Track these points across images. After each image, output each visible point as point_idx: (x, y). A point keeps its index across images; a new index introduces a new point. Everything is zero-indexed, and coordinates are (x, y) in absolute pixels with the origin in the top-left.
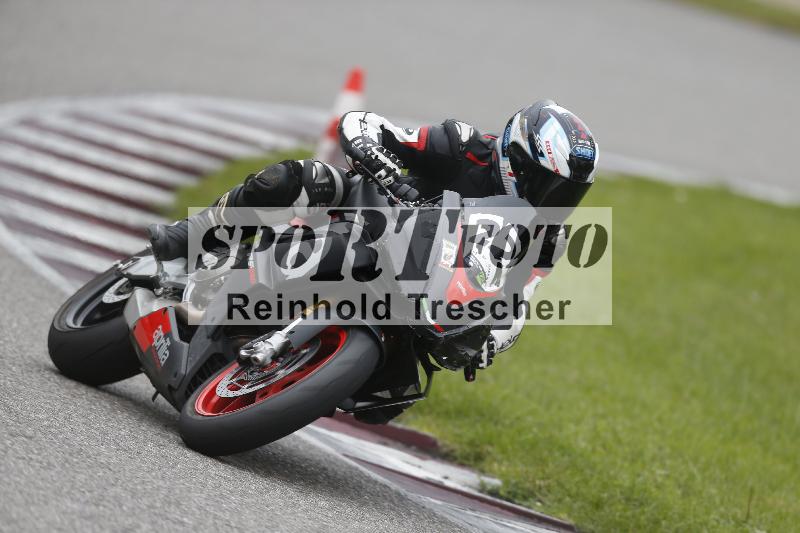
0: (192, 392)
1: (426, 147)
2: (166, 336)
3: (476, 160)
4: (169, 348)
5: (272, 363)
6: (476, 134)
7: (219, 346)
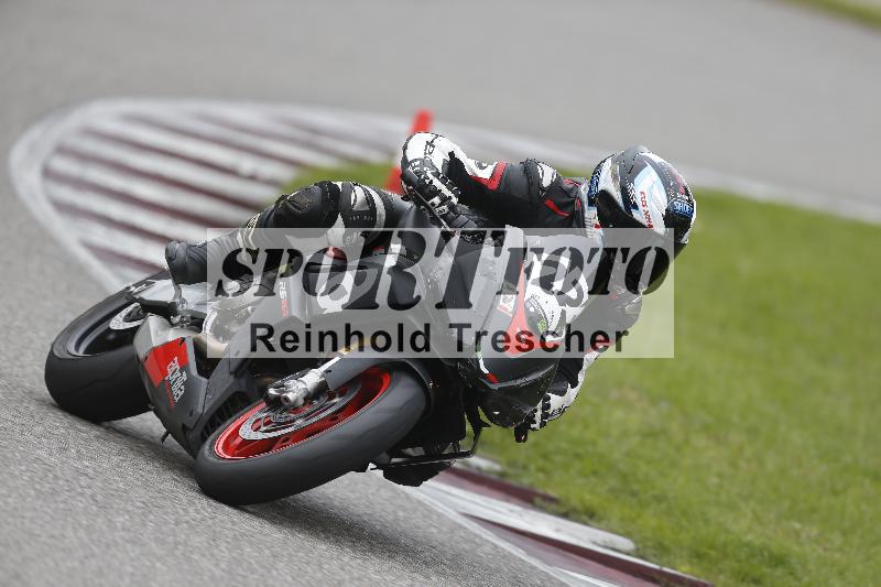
0: (210, 434)
1: (499, 188)
2: (182, 369)
3: (556, 208)
4: (184, 383)
5: (305, 405)
6: (559, 180)
7: (243, 385)
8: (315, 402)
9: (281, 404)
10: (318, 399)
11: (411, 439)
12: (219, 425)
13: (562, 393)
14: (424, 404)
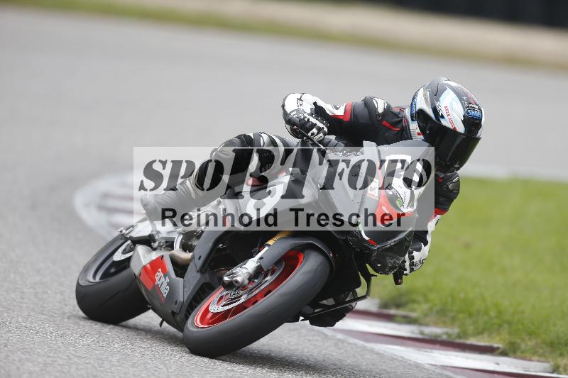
0: (190, 314)
1: (351, 119)
2: (165, 276)
3: (390, 127)
4: (168, 284)
5: (249, 283)
6: (389, 107)
7: (207, 278)
8: (256, 281)
9: (234, 286)
10: (257, 278)
11: (324, 294)
12: (196, 307)
13: (419, 250)
14: (328, 270)
